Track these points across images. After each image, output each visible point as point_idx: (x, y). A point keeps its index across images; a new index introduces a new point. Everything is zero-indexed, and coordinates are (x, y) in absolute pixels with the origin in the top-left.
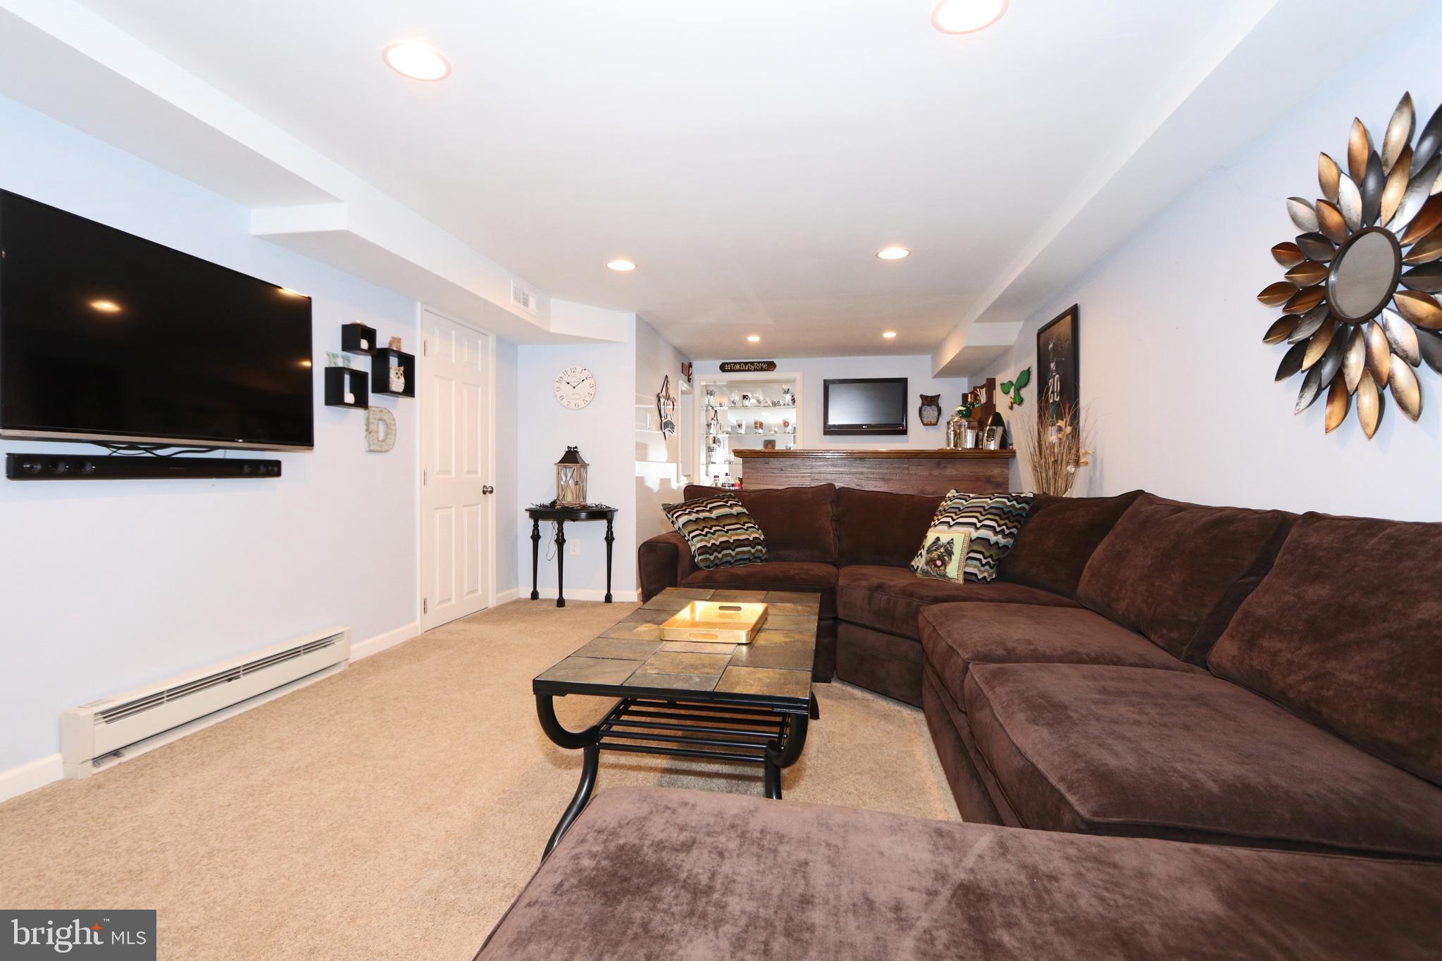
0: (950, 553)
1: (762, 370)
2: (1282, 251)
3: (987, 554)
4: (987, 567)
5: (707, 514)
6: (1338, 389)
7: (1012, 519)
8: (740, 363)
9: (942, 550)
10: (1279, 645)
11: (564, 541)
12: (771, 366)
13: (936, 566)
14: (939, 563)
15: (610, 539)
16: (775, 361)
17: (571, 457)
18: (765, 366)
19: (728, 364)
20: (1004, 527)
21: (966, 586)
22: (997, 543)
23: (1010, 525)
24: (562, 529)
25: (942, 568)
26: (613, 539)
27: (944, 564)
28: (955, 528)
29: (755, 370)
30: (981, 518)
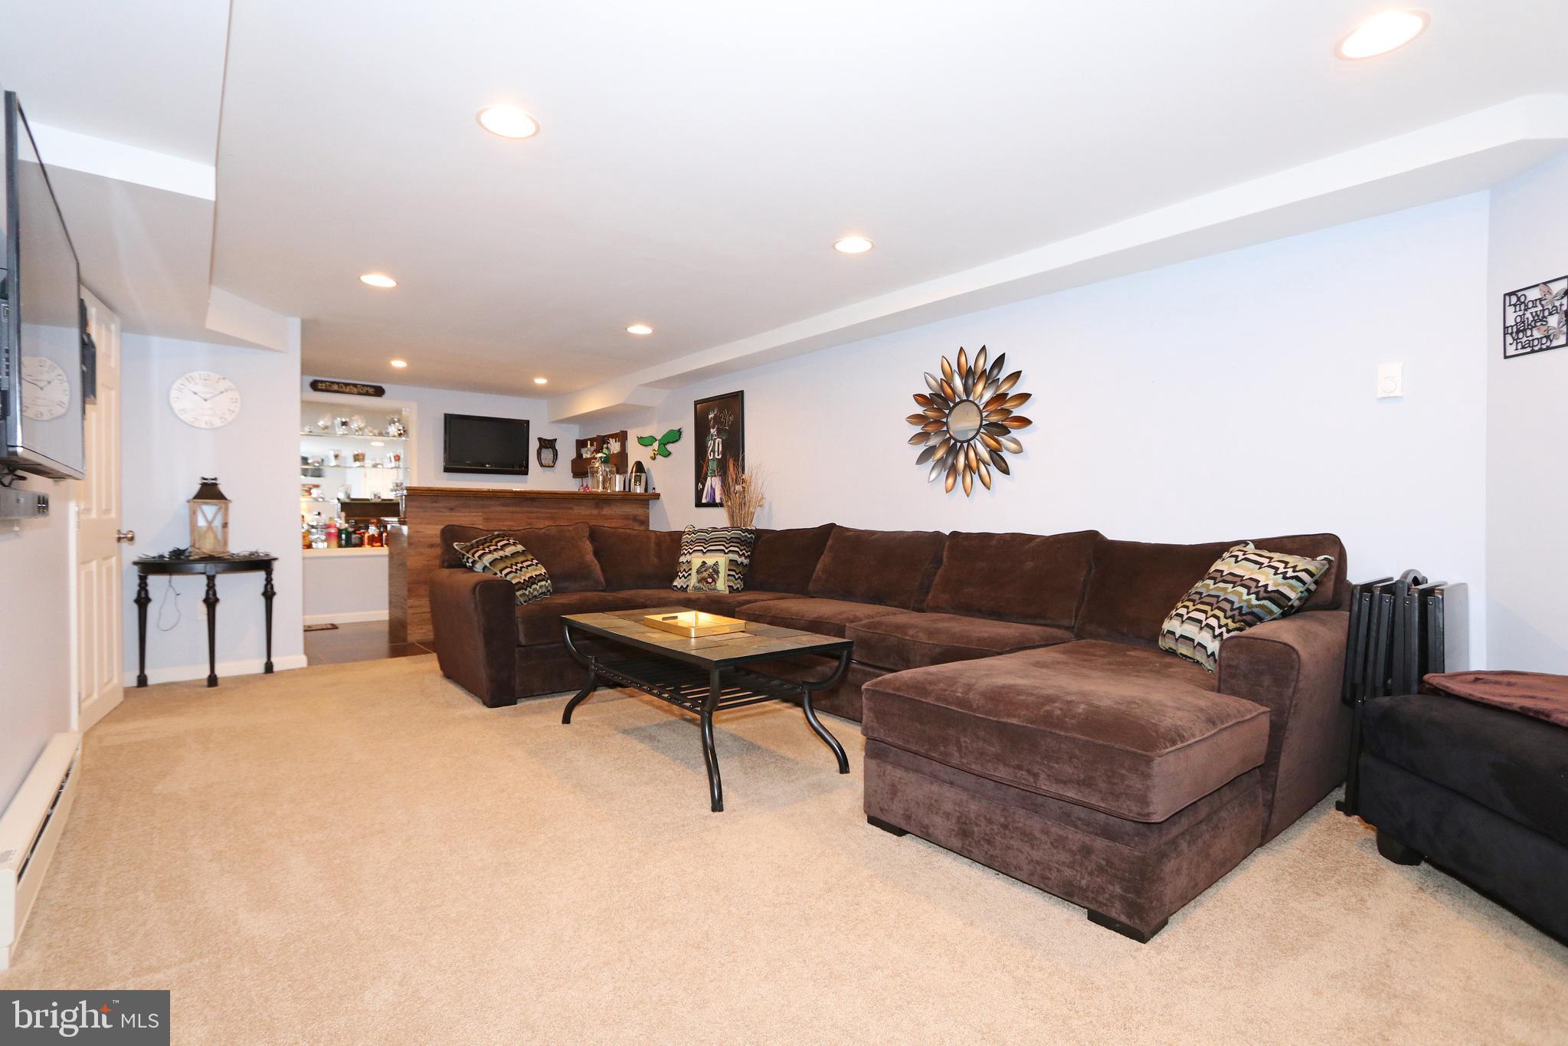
0: (717, 572)
1: (367, 394)
2: (920, 398)
3: (738, 571)
4: (739, 580)
5: (501, 553)
6: (953, 470)
7: (748, 545)
8: (338, 383)
9: (711, 570)
10: (972, 590)
11: (217, 600)
12: (379, 392)
13: (707, 582)
14: (710, 580)
15: (269, 594)
16: (384, 386)
17: (209, 491)
18: (371, 390)
19: (322, 382)
20: (744, 551)
21: (730, 595)
22: (742, 563)
23: (748, 550)
24: (214, 585)
25: (713, 583)
26: (274, 594)
27: (714, 580)
28: (708, 554)
29: (360, 394)
30: (727, 546)
